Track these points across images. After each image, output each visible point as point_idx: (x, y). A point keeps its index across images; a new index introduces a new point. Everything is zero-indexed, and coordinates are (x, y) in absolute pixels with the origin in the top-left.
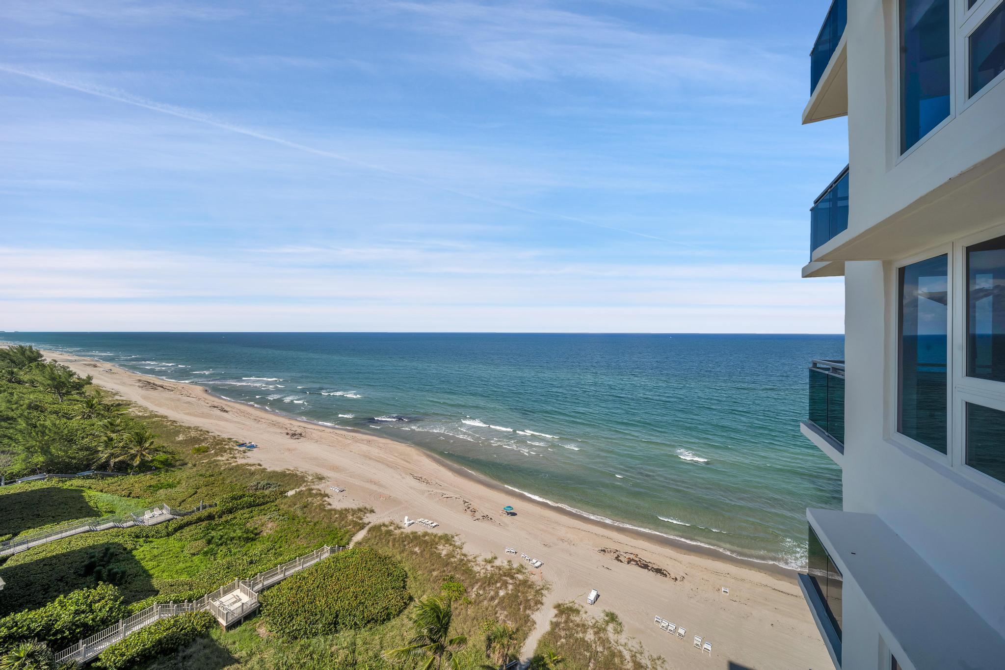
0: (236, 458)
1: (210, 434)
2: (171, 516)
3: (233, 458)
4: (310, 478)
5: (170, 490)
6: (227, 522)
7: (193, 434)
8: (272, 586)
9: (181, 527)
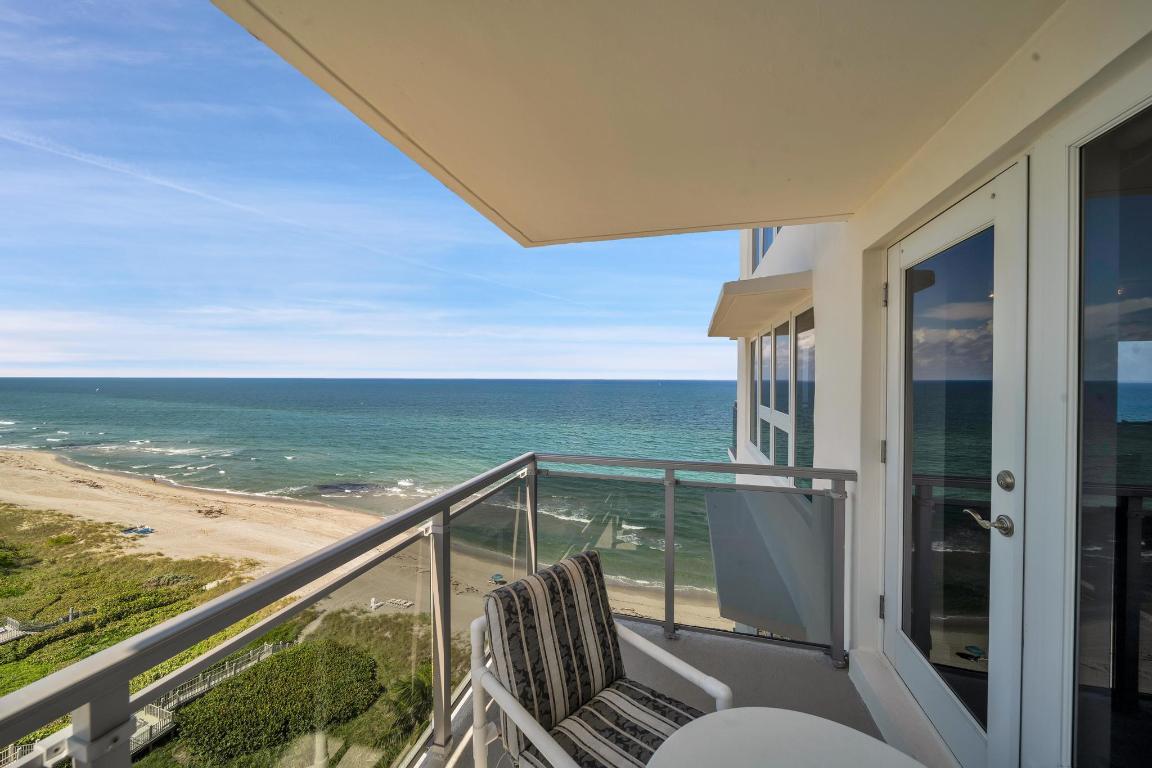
0: (121, 548)
1: (76, 519)
2: (21, 633)
3: (116, 548)
4: (238, 565)
5: (13, 599)
6: (113, 631)
7: (46, 520)
8: (193, 699)
9: (39, 646)
